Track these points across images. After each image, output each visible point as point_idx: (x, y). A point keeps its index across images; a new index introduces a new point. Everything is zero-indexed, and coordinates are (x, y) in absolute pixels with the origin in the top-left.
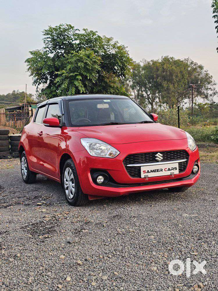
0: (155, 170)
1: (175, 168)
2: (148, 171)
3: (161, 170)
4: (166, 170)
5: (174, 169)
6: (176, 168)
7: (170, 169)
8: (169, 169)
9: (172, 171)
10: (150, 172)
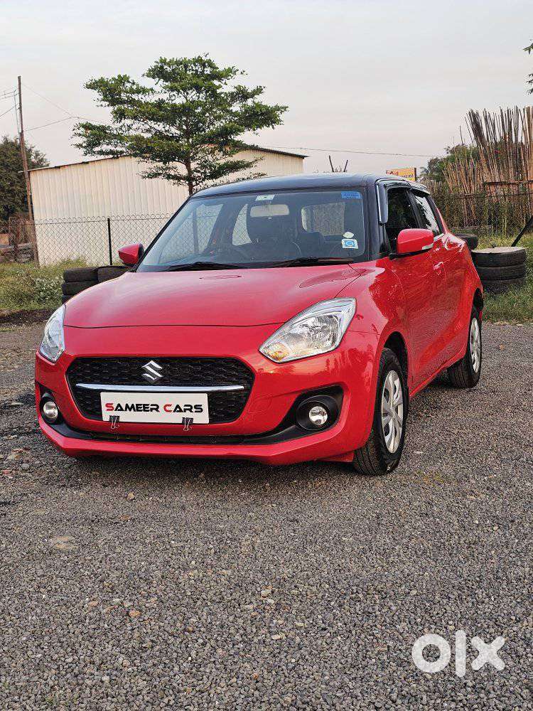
0: (137, 405)
1: (196, 407)
2: (119, 405)
3: (155, 407)
4: (168, 408)
5: (194, 410)
6: (199, 408)
7: (183, 408)
8: (178, 406)
9: (188, 415)
10: (124, 408)
